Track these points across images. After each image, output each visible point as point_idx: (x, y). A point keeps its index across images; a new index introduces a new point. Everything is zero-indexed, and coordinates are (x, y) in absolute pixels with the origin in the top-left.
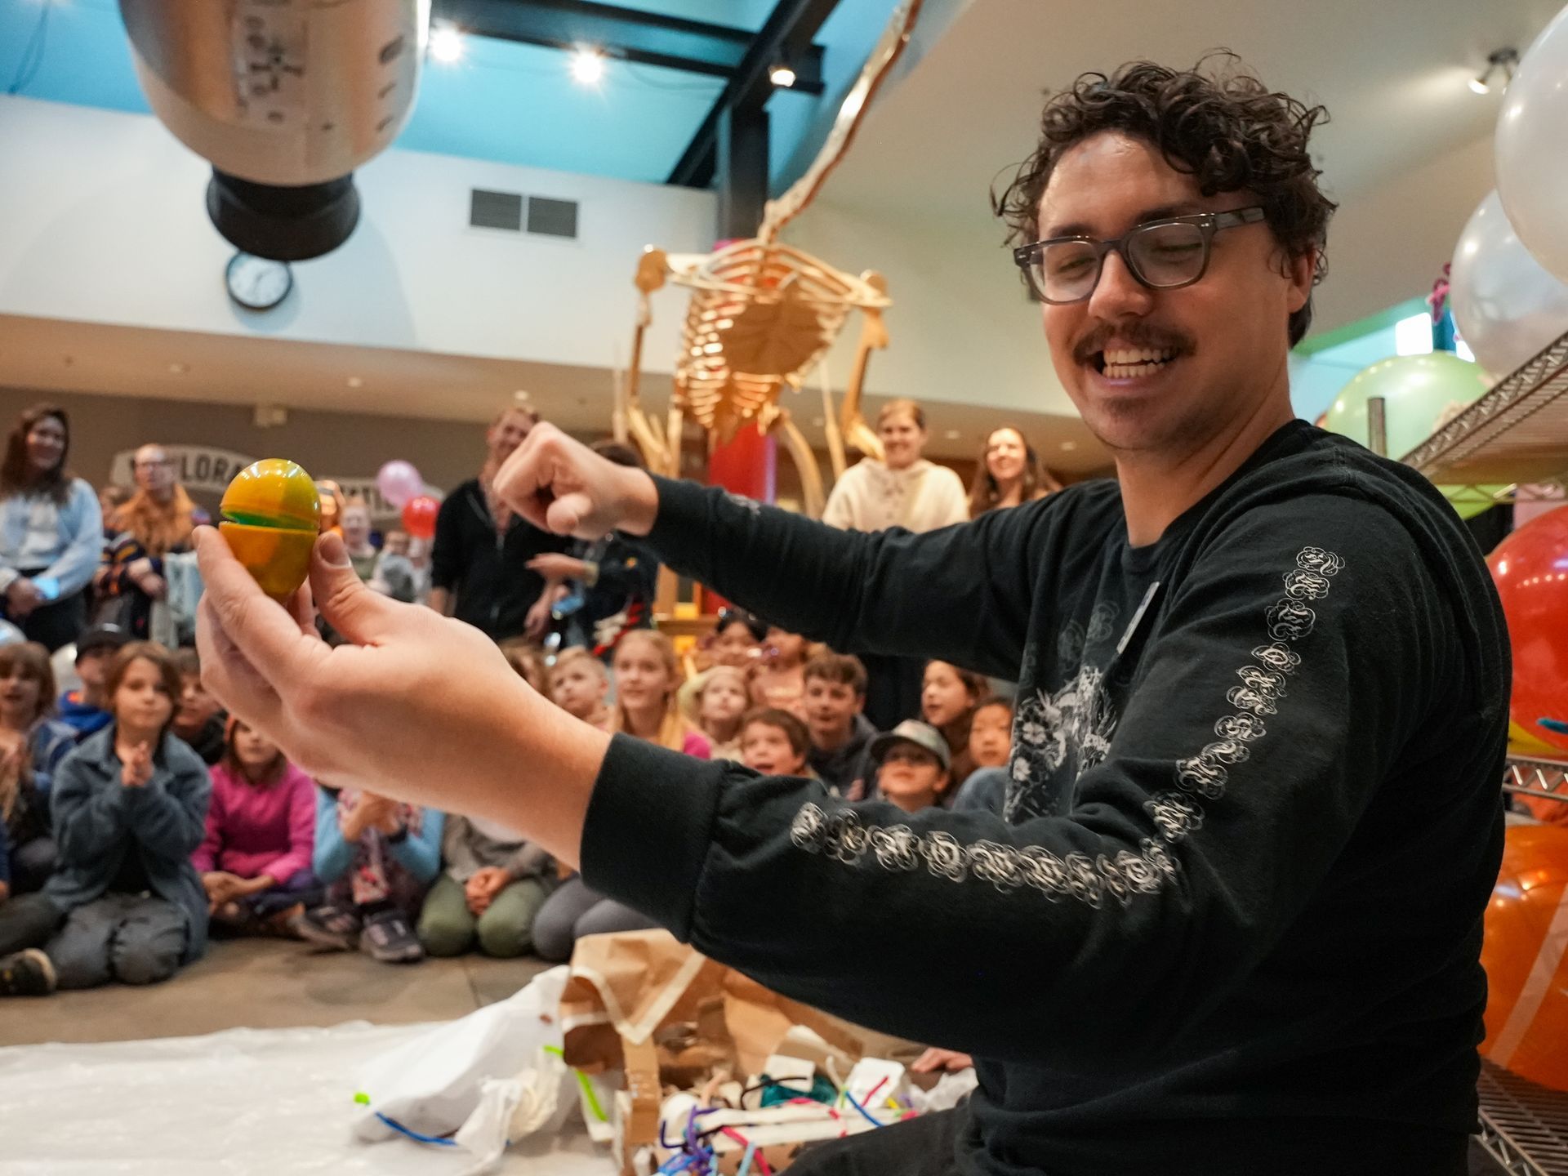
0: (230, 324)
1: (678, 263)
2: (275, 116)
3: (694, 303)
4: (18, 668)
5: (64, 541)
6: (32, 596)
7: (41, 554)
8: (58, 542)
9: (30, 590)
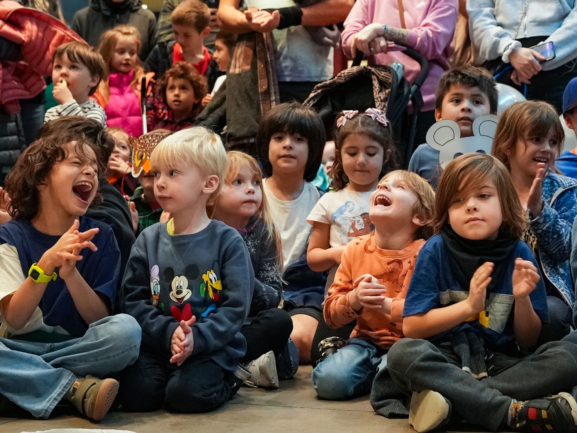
5: (564, 9)
6: (531, 62)
7: (542, 23)
8: (558, 11)
9: (531, 58)
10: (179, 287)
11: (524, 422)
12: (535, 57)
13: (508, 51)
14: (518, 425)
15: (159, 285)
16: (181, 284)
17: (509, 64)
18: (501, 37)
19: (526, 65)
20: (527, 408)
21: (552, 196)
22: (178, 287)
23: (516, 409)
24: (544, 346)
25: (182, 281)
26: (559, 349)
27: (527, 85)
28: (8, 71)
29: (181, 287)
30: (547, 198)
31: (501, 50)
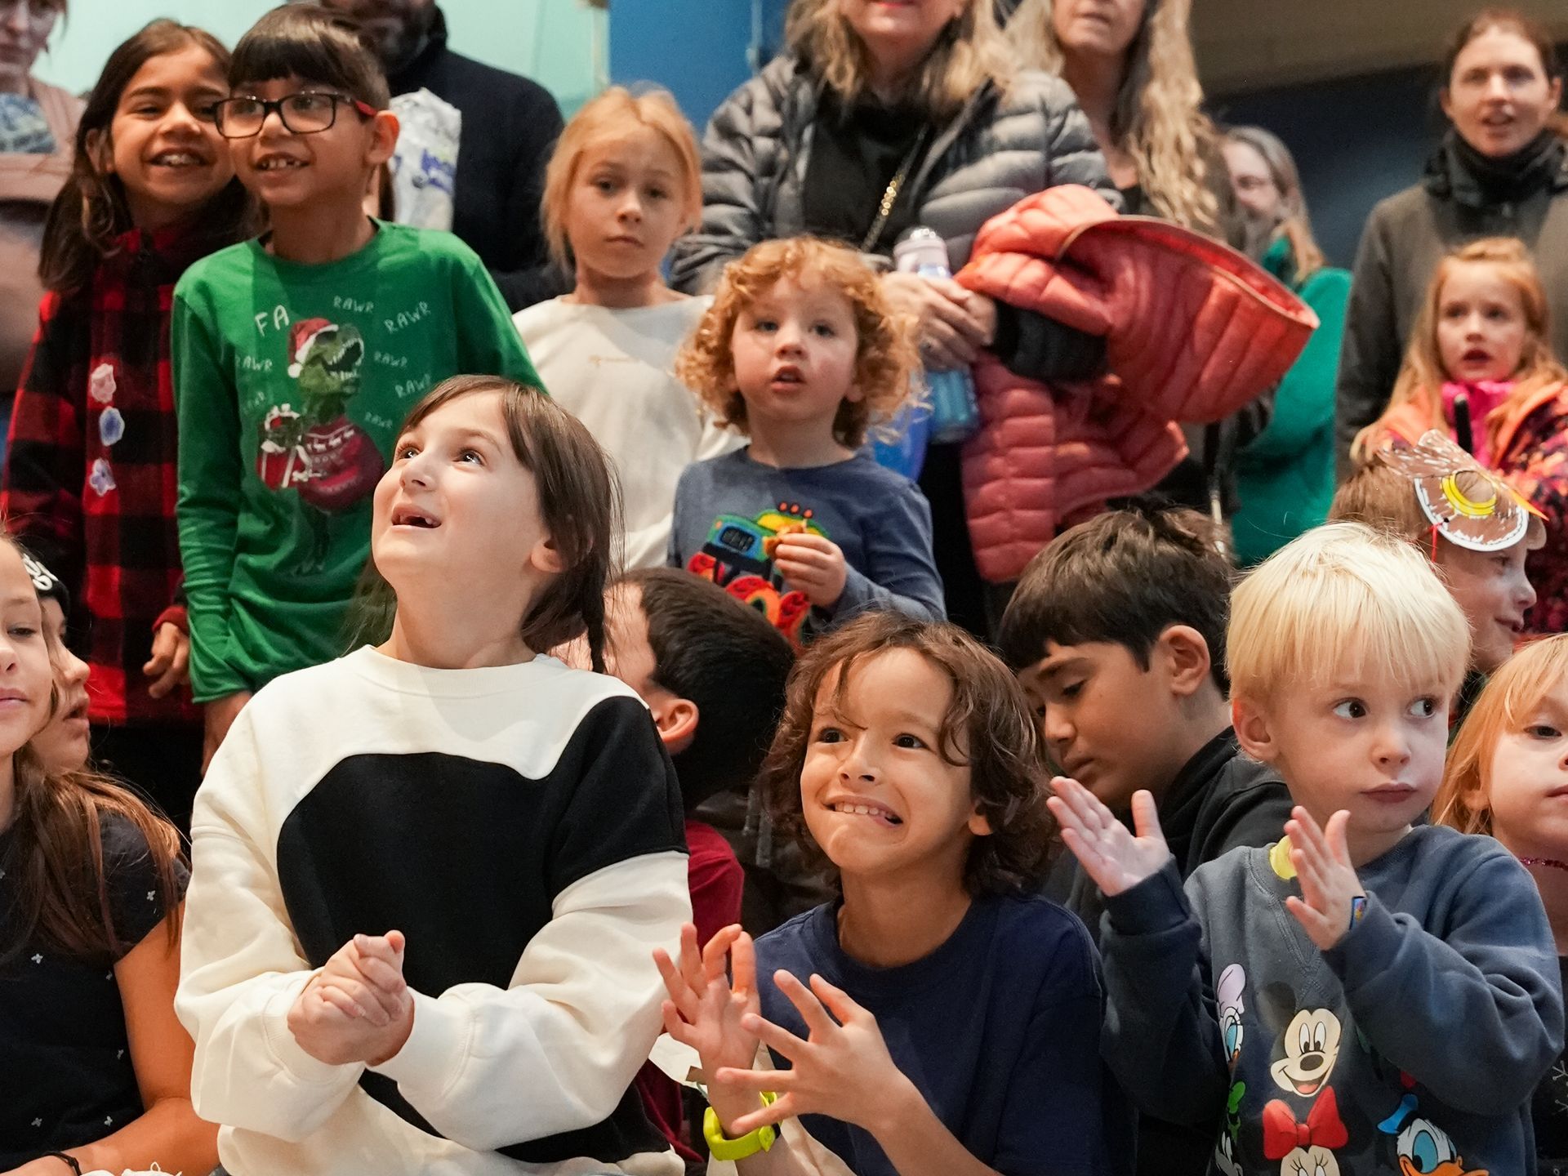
10: (1312, 1048)
15: (1240, 1028)
16: (1320, 1038)
22: (1307, 1045)
25: (1321, 1027)
28: (1070, 414)
29: (1317, 1046)
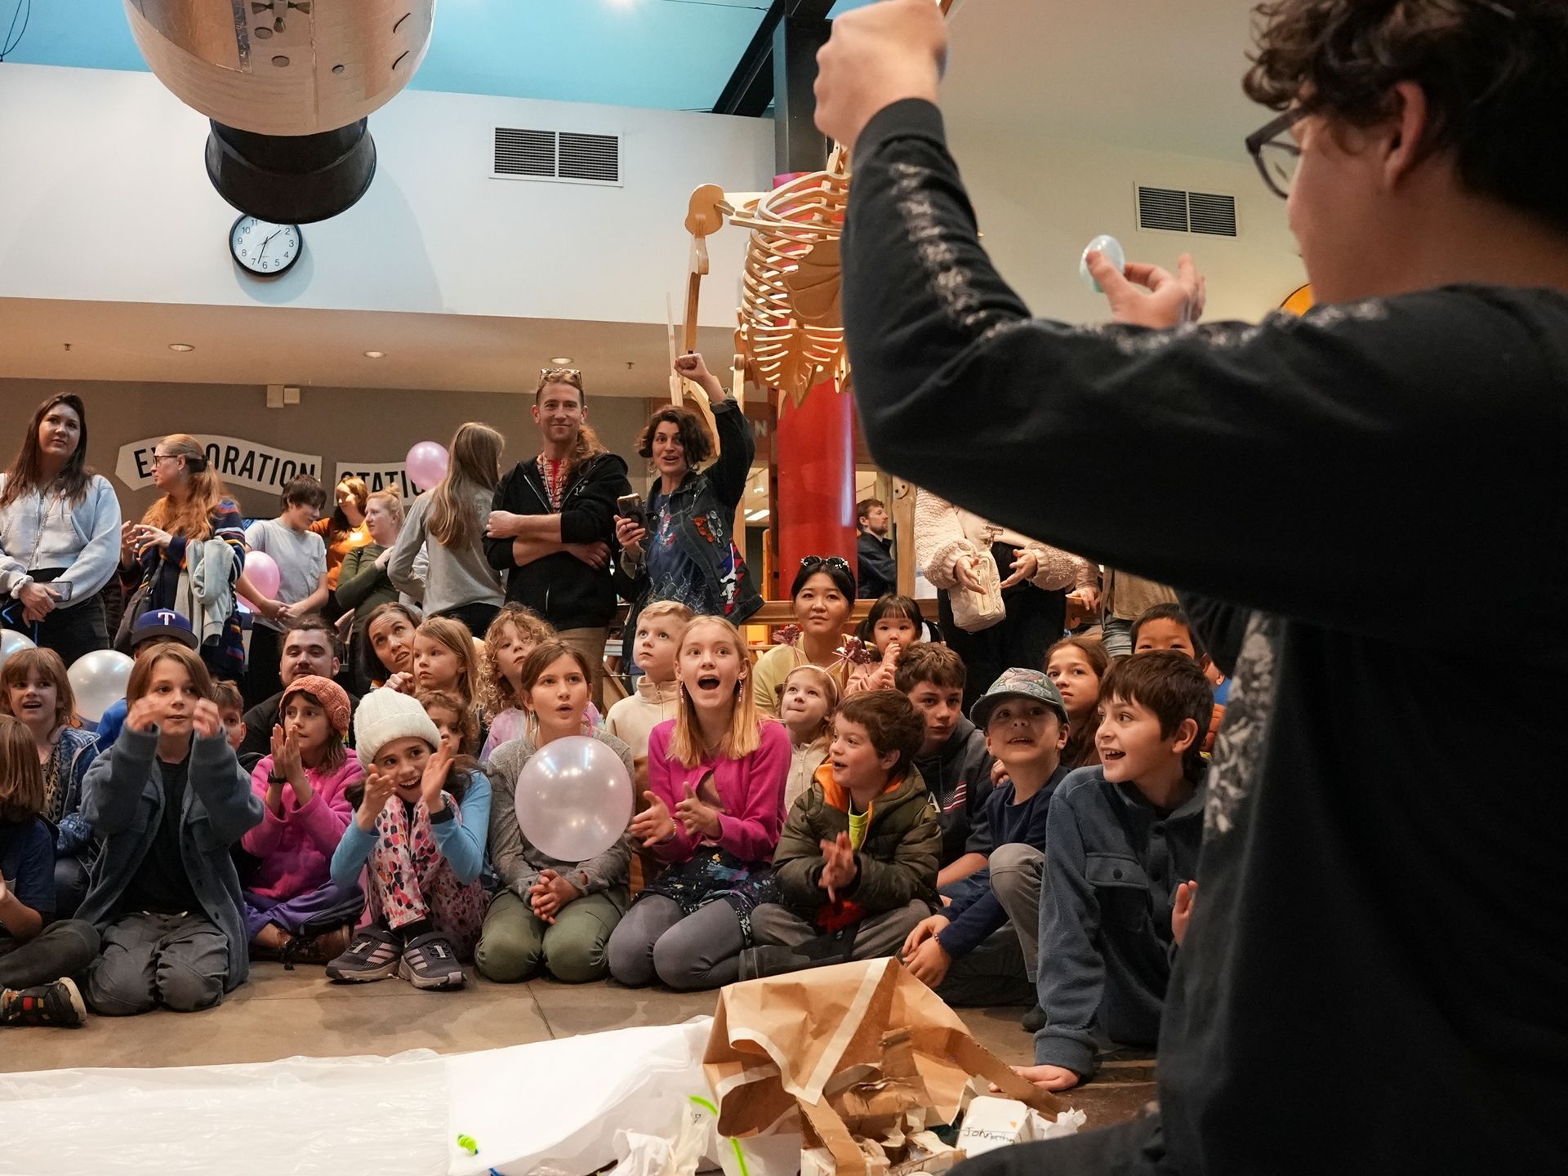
0: (237, 294)
1: (736, 200)
2: (281, 60)
3: (755, 245)
4: (33, 674)
5: (81, 539)
6: (44, 599)
7: (56, 555)
8: (74, 542)
9: (44, 595)
11: (18, 1014)
12: (49, 594)
13: (19, 586)
14: (10, 1018)
17: (19, 600)
18: (10, 570)
19: (37, 603)
20: (21, 998)
21: (71, 759)
23: (10, 998)
24: (53, 925)
26: (69, 929)
27: (39, 623)
30: (67, 761)
31: (11, 585)
